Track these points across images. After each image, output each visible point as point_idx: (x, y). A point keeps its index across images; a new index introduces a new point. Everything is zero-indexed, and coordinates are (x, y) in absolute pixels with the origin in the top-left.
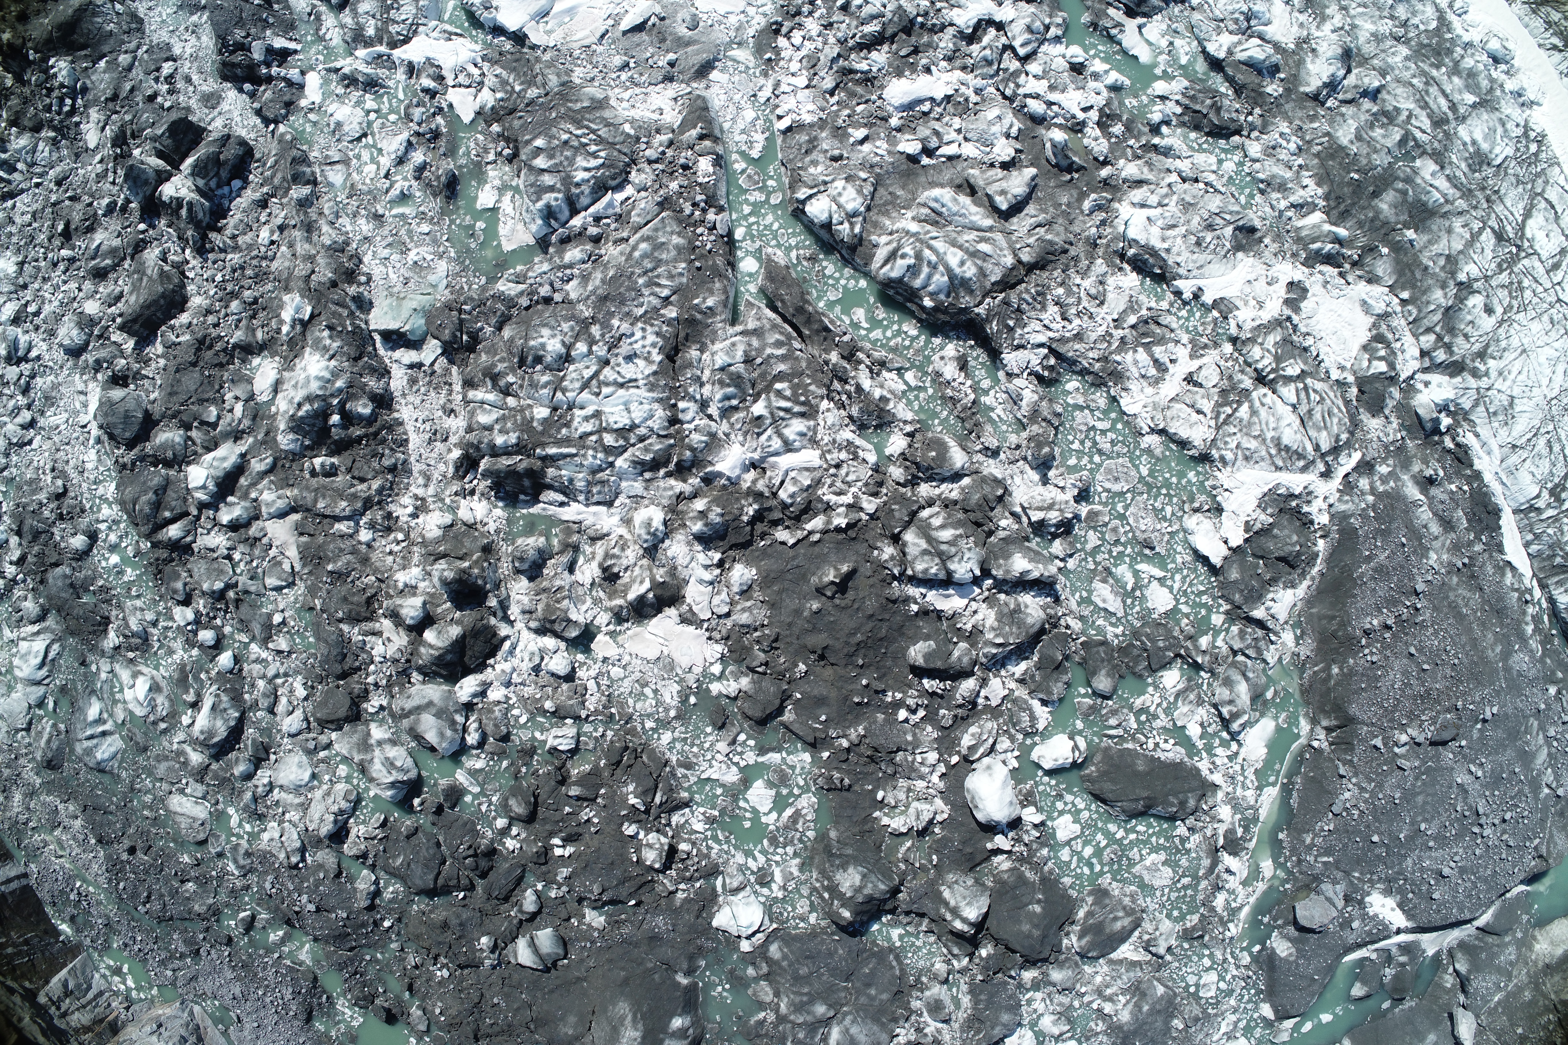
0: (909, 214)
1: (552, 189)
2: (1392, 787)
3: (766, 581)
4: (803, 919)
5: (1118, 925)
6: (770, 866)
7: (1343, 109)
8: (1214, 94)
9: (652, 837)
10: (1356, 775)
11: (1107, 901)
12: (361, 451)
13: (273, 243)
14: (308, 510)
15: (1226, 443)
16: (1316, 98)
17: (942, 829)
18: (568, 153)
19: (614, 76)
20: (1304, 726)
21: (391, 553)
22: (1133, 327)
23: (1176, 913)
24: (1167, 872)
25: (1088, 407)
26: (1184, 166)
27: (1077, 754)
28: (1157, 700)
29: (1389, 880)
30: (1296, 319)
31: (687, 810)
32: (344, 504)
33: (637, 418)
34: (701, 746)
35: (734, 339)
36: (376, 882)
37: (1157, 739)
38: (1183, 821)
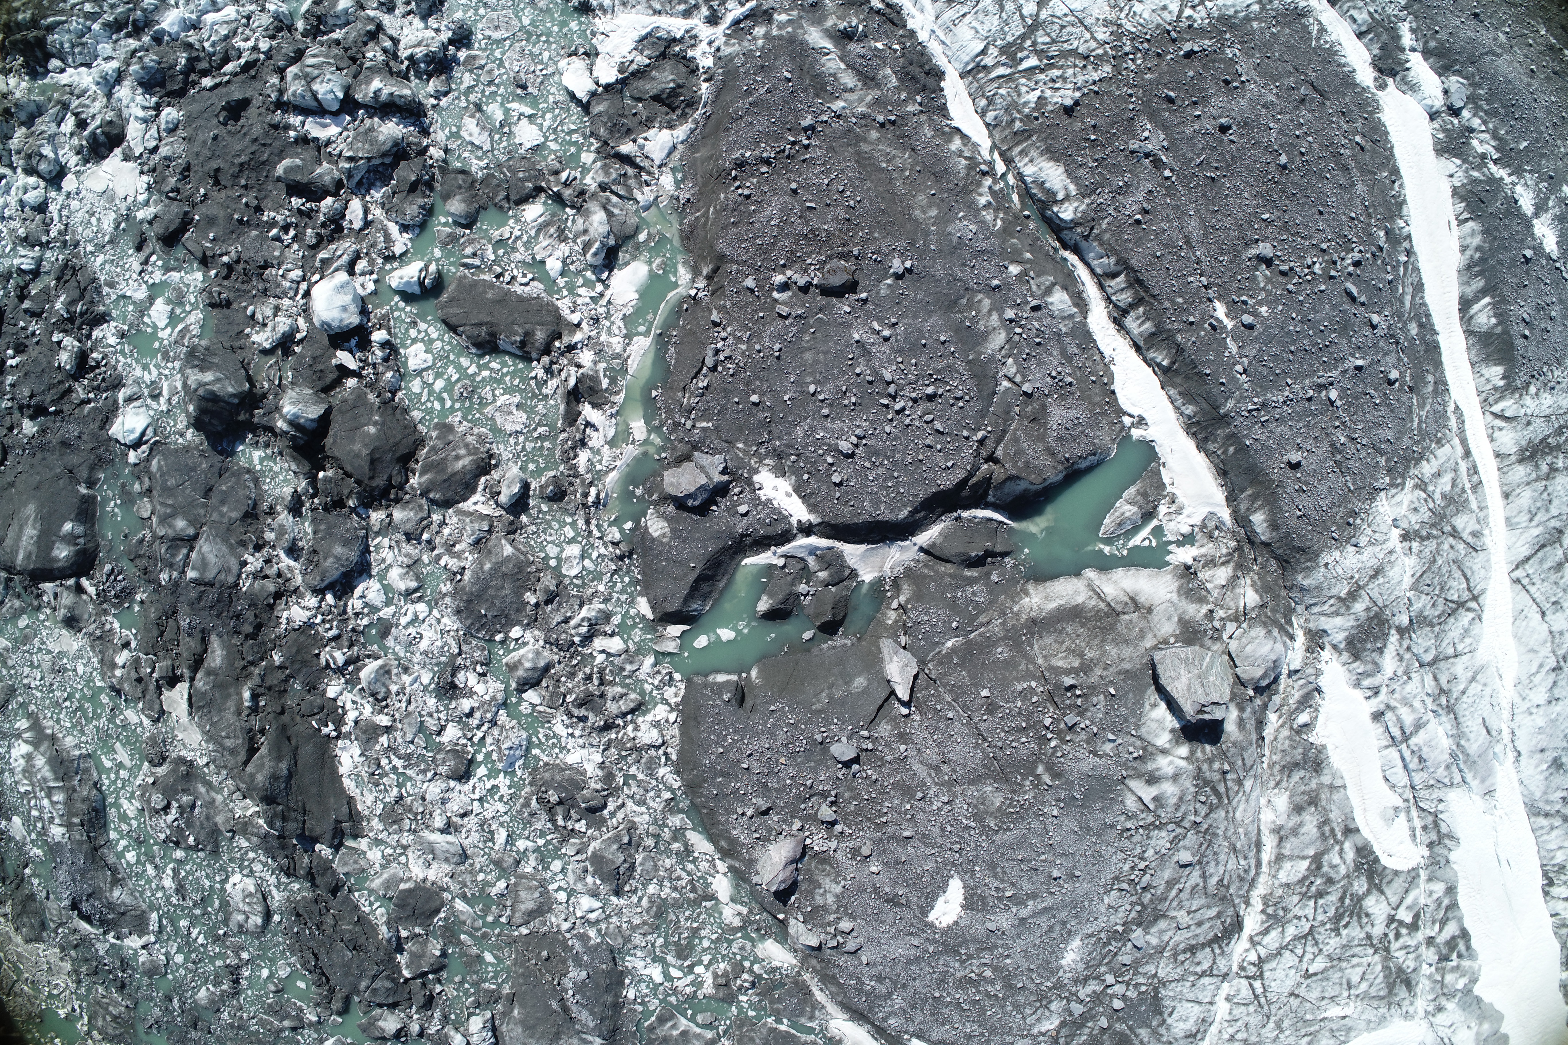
2: (771, 337)
3: (189, 120)
5: (460, 464)
9: (69, 340)
10: (731, 323)
17: (302, 349)
23: (531, 467)
27: (424, 276)
28: (517, 233)
29: (779, 456)
31: (105, 326)
37: (515, 272)
38: (539, 361)
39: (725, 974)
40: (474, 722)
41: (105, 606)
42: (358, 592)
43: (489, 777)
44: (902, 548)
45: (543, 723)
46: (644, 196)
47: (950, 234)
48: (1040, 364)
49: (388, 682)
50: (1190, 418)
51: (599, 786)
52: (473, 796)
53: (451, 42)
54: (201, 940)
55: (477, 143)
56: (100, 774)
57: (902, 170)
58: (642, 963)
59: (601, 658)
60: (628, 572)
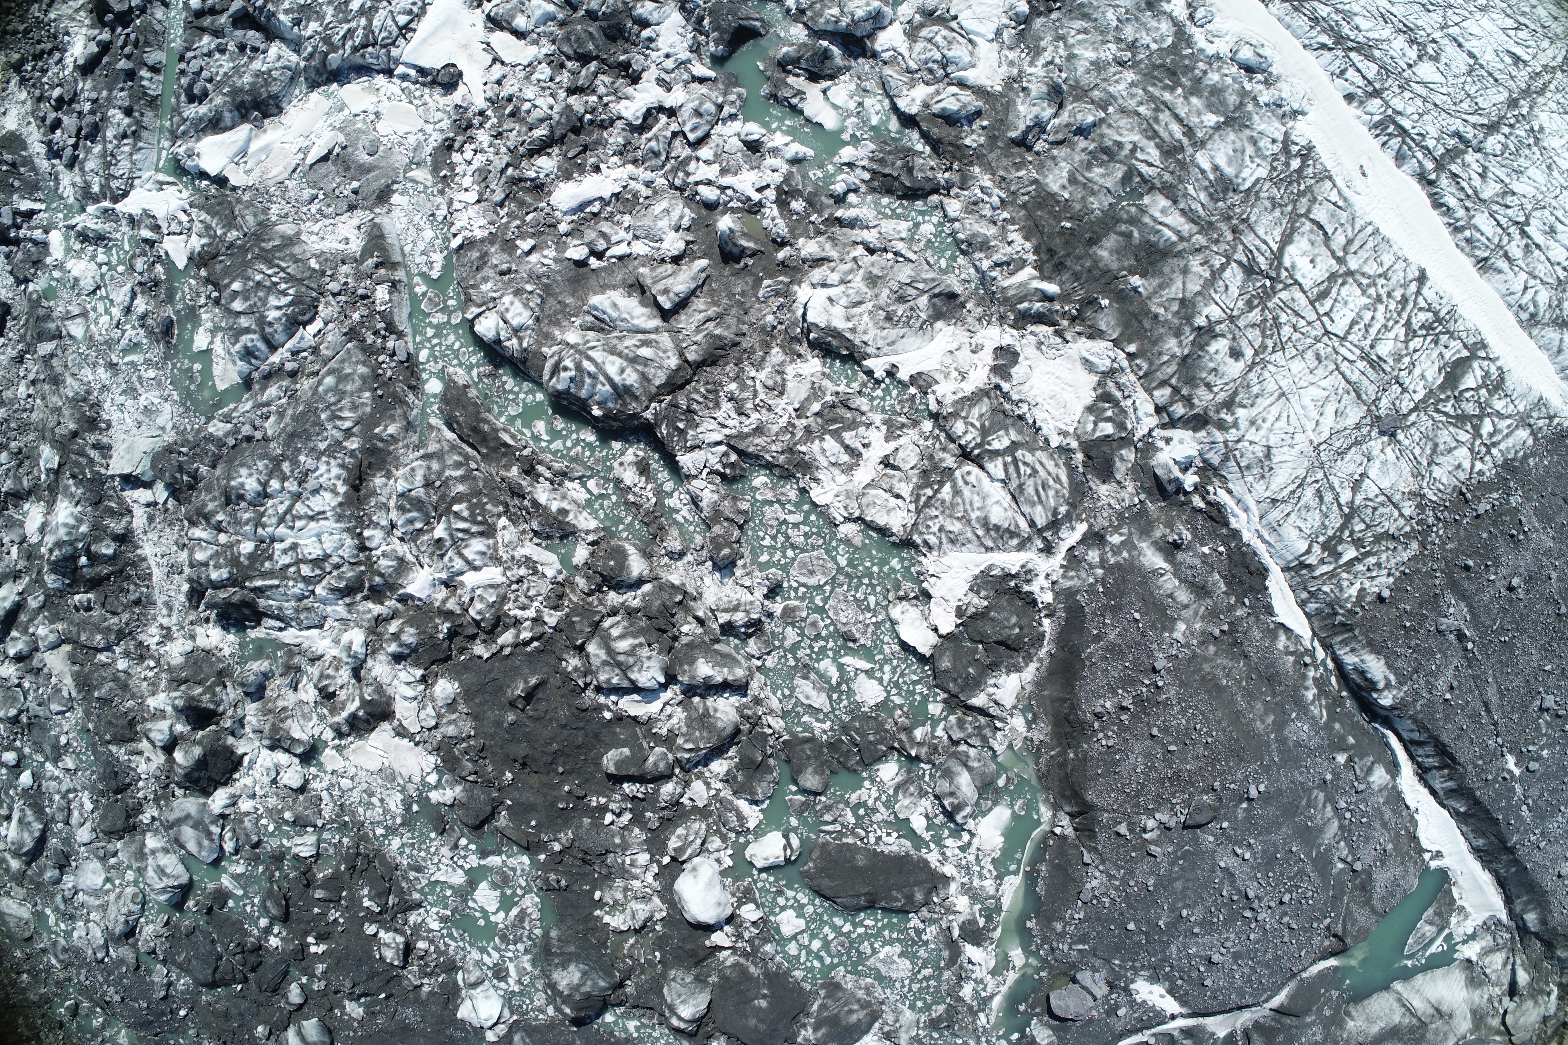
0: (578, 322)
1: (247, 331)
2: (1143, 874)
3: (468, 694)
5: (854, 1018)
6: (504, 962)
7: (1055, 152)
8: (908, 153)
9: (391, 936)
10: (1103, 862)
11: (840, 994)
12: (111, 586)
13: (29, 396)
14: (75, 642)
15: (928, 527)
16: (1023, 143)
17: (663, 926)
18: (261, 294)
19: (305, 209)
20: (1045, 813)
21: (145, 679)
22: (817, 414)
23: (919, 1004)
24: (905, 965)
25: (778, 501)
26: (869, 236)
27: (789, 852)
28: (875, 794)
29: (1153, 968)
30: (1006, 386)
31: (422, 910)
32: (99, 637)
33: (329, 547)
34: (427, 851)
35: (415, 464)
36: (169, 976)
37: (879, 833)
38: (916, 912)
46: (999, 742)
50: (1479, 847)
53: (766, 597)
57: (1240, 682)
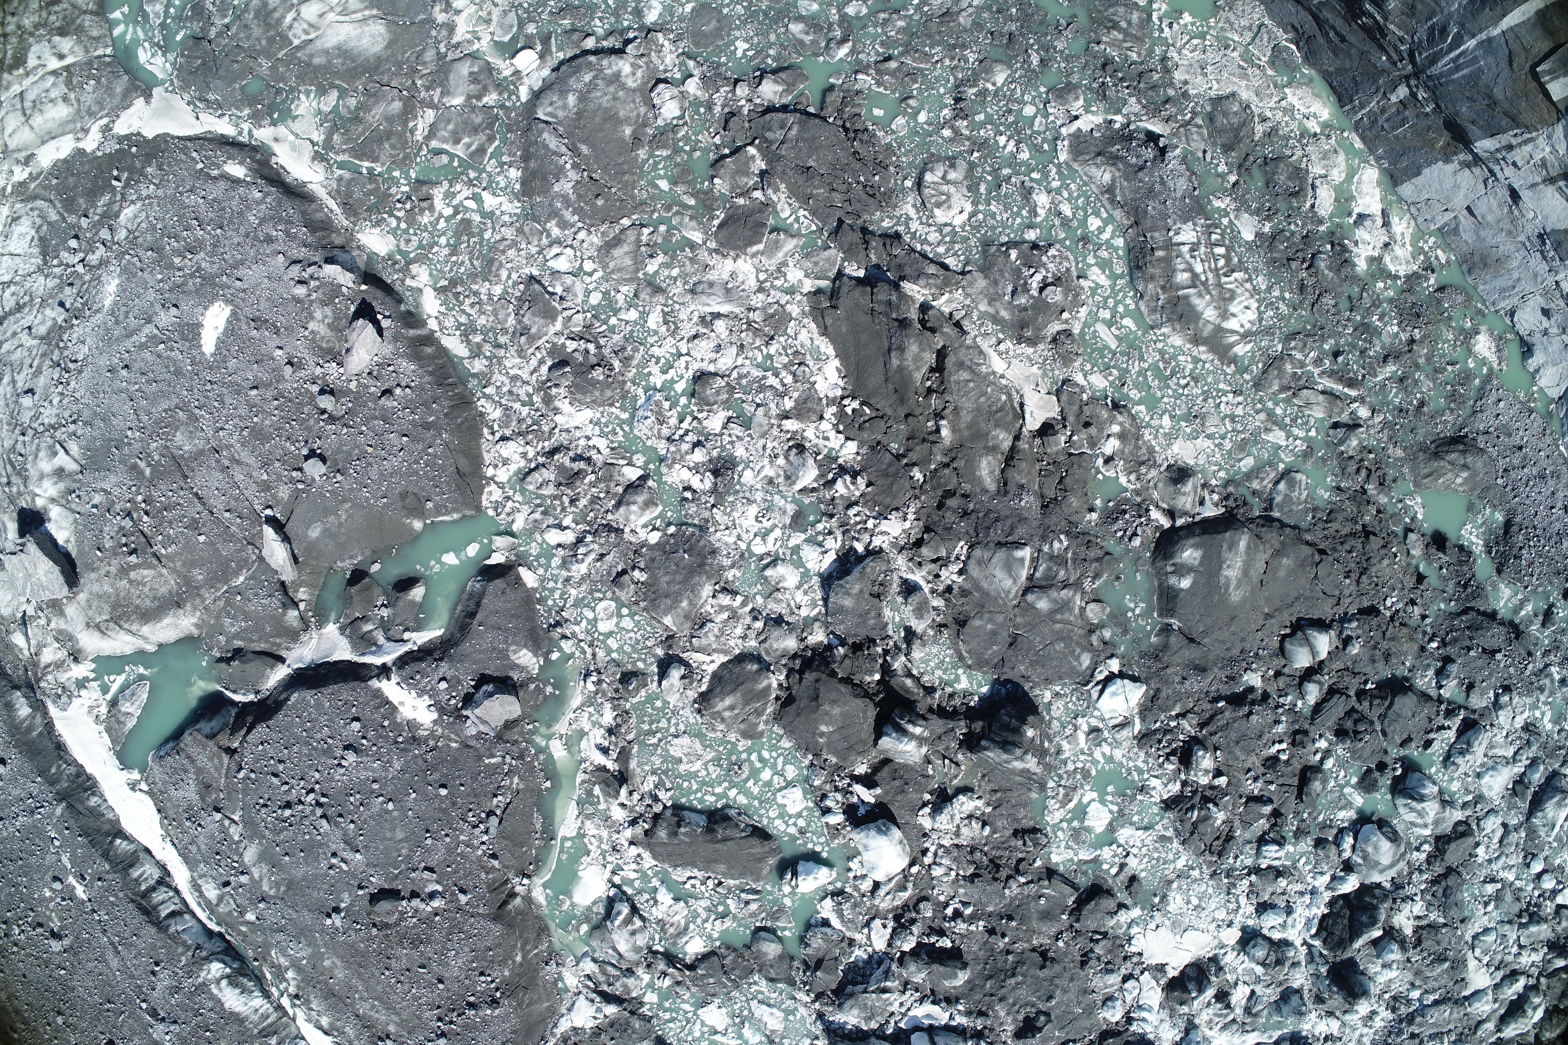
2: (437, 852)
3: (1090, 1010)
4: (1057, 695)
5: (728, 701)
6: (1089, 749)
9: (1204, 780)
10: (479, 859)
11: (742, 726)
17: (923, 799)
20: (539, 895)
28: (708, 925)
29: (416, 741)
31: (1165, 797)
34: (1151, 859)
36: (1440, 687)
37: (703, 888)
38: (665, 807)
39: (422, 211)
40: (691, 438)
41: (1139, 499)
42: (831, 556)
43: (673, 381)
44: (300, 661)
45: (620, 447)
46: (589, 967)
47: (309, 945)
48: (212, 837)
49: (787, 467)
50: (94, 794)
51: (554, 391)
52: (688, 358)
54: (1002, 140)
55: (764, 1007)
56: (1138, 308)
57: (361, 998)
58: (504, 208)
59: (567, 521)
60: (550, 610)
